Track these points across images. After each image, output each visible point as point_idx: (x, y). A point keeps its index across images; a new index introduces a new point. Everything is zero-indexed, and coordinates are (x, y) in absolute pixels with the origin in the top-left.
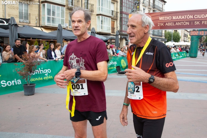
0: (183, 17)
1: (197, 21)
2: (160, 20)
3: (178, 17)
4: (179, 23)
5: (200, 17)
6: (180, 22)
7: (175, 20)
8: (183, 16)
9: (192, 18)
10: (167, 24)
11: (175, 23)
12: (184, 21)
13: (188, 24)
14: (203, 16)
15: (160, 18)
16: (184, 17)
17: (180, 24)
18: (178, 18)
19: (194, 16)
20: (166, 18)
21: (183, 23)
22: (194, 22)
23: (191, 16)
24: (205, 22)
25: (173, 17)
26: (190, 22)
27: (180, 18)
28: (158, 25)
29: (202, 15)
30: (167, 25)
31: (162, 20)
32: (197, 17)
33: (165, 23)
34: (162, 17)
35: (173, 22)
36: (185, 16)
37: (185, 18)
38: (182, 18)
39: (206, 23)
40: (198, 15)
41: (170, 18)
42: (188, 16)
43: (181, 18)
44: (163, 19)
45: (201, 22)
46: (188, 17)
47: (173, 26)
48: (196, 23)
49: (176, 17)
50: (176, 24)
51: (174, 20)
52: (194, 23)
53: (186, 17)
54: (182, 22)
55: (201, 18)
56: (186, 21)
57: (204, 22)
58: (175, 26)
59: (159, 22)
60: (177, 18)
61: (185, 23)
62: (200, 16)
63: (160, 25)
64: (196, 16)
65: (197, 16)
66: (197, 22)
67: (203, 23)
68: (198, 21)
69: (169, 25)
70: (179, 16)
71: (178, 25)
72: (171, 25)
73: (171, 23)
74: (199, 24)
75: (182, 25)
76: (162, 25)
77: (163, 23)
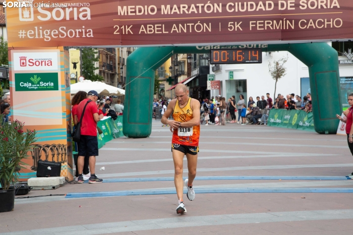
0: (193, 9)
1: (234, 20)
2: (121, 17)
3: (179, 8)
4: (180, 25)
5: (243, 8)
6: (183, 23)
7: (168, 16)
8: (193, 6)
9: (220, 10)
11: (168, 25)
12: (195, 21)
13: (210, 30)
14: (252, 6)
15: (119, 8)
16: (197, 7)
17: (185, 31)
18: (177, 11)
19: (224, 6)
20: (140, 11)
21: (193, 27)
22: (225, 22)
23: (216, 5)
24: (258, 25)
25: (163, 7)
26: (214, 23)
27: (185, 9)
28: (115, 33)
29: (249, 3)
30: (143, 32)
31: (128, 17)
32: (233, 10)
33: (136, 27)
34: (125, 7)
35: (161, 23)
36: (200, 5)
37: (200, 12)
38: (191, 10)
39: (260, 27)
40: (236, 4)
41: (152, 10)
42: (208, 4)
43: (188, 10)
44: (130, 14)
45: (245, 24)
46: (209, 7)
47: (163, 34)
48: (231, 28)
49: (171, 9)
50: (173, 29)
51: (164, 16)
52: (225, 26)
53: (203, 7)
54: (190, 24)
55: (247, 12)
56: (202, 22)
57: (256, 24)
58: (169, 34)
59: (116, 23)
60: (173, 11)
61: (199, 27)
62: (243, 5)
63: (121, 31)
64: (230, 6)
65: (233, 4)
66: (234, 25)
67: (251, 26)
68: (238, 20)
69: (150, 31)
70: (182, 6)
71: (178, 32)
72: (158, 31)
73: (156, 25)
74: (241, 30)
75: (191, 31)
76: (128, 31)
77: (131, 26)
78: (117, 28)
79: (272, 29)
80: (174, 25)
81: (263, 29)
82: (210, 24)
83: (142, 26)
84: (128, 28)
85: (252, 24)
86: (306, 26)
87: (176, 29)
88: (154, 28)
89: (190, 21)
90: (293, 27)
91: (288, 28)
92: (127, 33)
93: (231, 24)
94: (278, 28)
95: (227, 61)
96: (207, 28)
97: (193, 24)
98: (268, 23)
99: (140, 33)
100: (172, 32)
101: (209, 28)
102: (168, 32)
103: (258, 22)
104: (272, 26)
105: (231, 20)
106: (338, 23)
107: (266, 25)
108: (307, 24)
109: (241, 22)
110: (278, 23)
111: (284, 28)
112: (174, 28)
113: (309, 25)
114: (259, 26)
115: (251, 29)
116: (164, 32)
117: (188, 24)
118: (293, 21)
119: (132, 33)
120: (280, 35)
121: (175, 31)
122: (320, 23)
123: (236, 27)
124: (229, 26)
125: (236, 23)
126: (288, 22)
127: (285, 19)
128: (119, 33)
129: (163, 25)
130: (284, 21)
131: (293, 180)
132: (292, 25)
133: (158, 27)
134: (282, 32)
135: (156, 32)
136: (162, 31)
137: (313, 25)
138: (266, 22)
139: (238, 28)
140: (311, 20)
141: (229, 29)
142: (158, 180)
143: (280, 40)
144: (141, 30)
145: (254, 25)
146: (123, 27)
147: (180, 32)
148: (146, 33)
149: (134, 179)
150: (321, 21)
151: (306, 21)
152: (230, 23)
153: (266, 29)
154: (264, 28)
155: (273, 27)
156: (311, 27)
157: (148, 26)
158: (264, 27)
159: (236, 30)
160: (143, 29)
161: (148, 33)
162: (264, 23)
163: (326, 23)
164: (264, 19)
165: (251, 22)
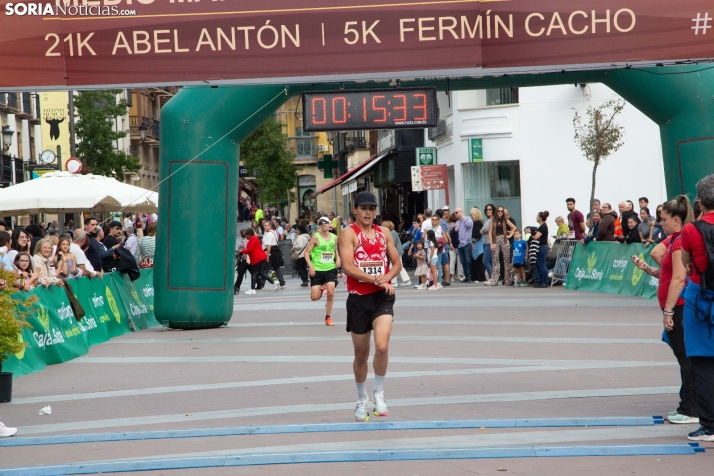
1: (359, 16)
4: (220, 31)
6: (227, 24)
7: (186, 6)
10: (120, 43)
11: (189, 32)
12: (258, 21)
13: (297, 43)
17: (233, 46)
21: (253, 34)
24: (421, 29)
26: (308, 24)
28: (48, 54)
30: (122, 51)
35: (171, 25)
39: (426, 34)
45: (388, 27)
47: (174, 55)
48: (351, 36)
50: (200, 42)
51: (178, 7)
52: (336, 32)
54: (246, 29)
56: (277, 21)
57: (415, 25)
58: (192, 55)
61: (268, 37)
63: (64, 47)
66: (359, 28)
67: (403, 30)
69: (142, 47)
71: (214, 49)
72: (161, 46)
73: (156, 32)
74: (378, 41)
75: (247, 47)
76: (84, 48)
77: (91, 34)
78: (52, 39)
79: (456, 37)
80: (204, 31)
81: (434, 38)
82: (297, 26)
83: (121, 34)
84: (82, 40)
85: (406, 25)
86: (543, 30)
87: (210, 42)
88: (151, 40)
89: (246, 21)
90: (510, 34)
91: (497, 36)
92: (80, 54)
93: (350, 27)
94: (472, 36)
95: (347, 123)
96: (289, 37)
97: (253, 28)
98: (446, 23)
99: (114, 52)
100: (198, 49)
101: (295, 37)
102: (187, 50)
103: (421, 20)
104: (458, 29)
105: (351, 15)
106: (624, 20)
107: (441, 28)
108: (546, 24)
109: (377, 22)
110: (472, 23)
111: (489, 36)
112: (204, 40)
113: (551, 26)
114: (424, 32)
115: (402, 40)
116: (177, 50)
117: (239, 28)
118: (511, 16)
119: (94, 53)
120: (477, 54)
121: (206, 48)
122: (579, 22)
123: (365, 33)
124: (347, 31)
125: (364, 23)
126: (497, 19)
127: (489, 12)
128: (59, 54)
129: (176, 32)
130: (488, 18)
131: (516, 428)
132: (508, 27)
133: (160, 36)
134: (483, 45)
135: (157, 51)
136: (173, 48)
137: (561, 26)
138: (441, 19)
139: (369, 36)
140: (556, 14)
141: (346, 40)
142: (171, 437)
143: (478, 66)
144: (117, 46)
145: (412, 29)
146: (70, 37)
147: (220, 49)
148: (130, 52)
149: (108, 435)
150: (581, 15)
151: (542, 18)
152: (348, 24)
153: (441, 38)
154: (438, 37)
155: (459, 34)
156: (557, 32)
157: (135, 33)
158: (435, 33)
159: (365, 41)
160: (121, 42)
161: (137, 52)
162: (435, 24)
163: (594, 21)
164: (437, 12)
165: (402, 21)
